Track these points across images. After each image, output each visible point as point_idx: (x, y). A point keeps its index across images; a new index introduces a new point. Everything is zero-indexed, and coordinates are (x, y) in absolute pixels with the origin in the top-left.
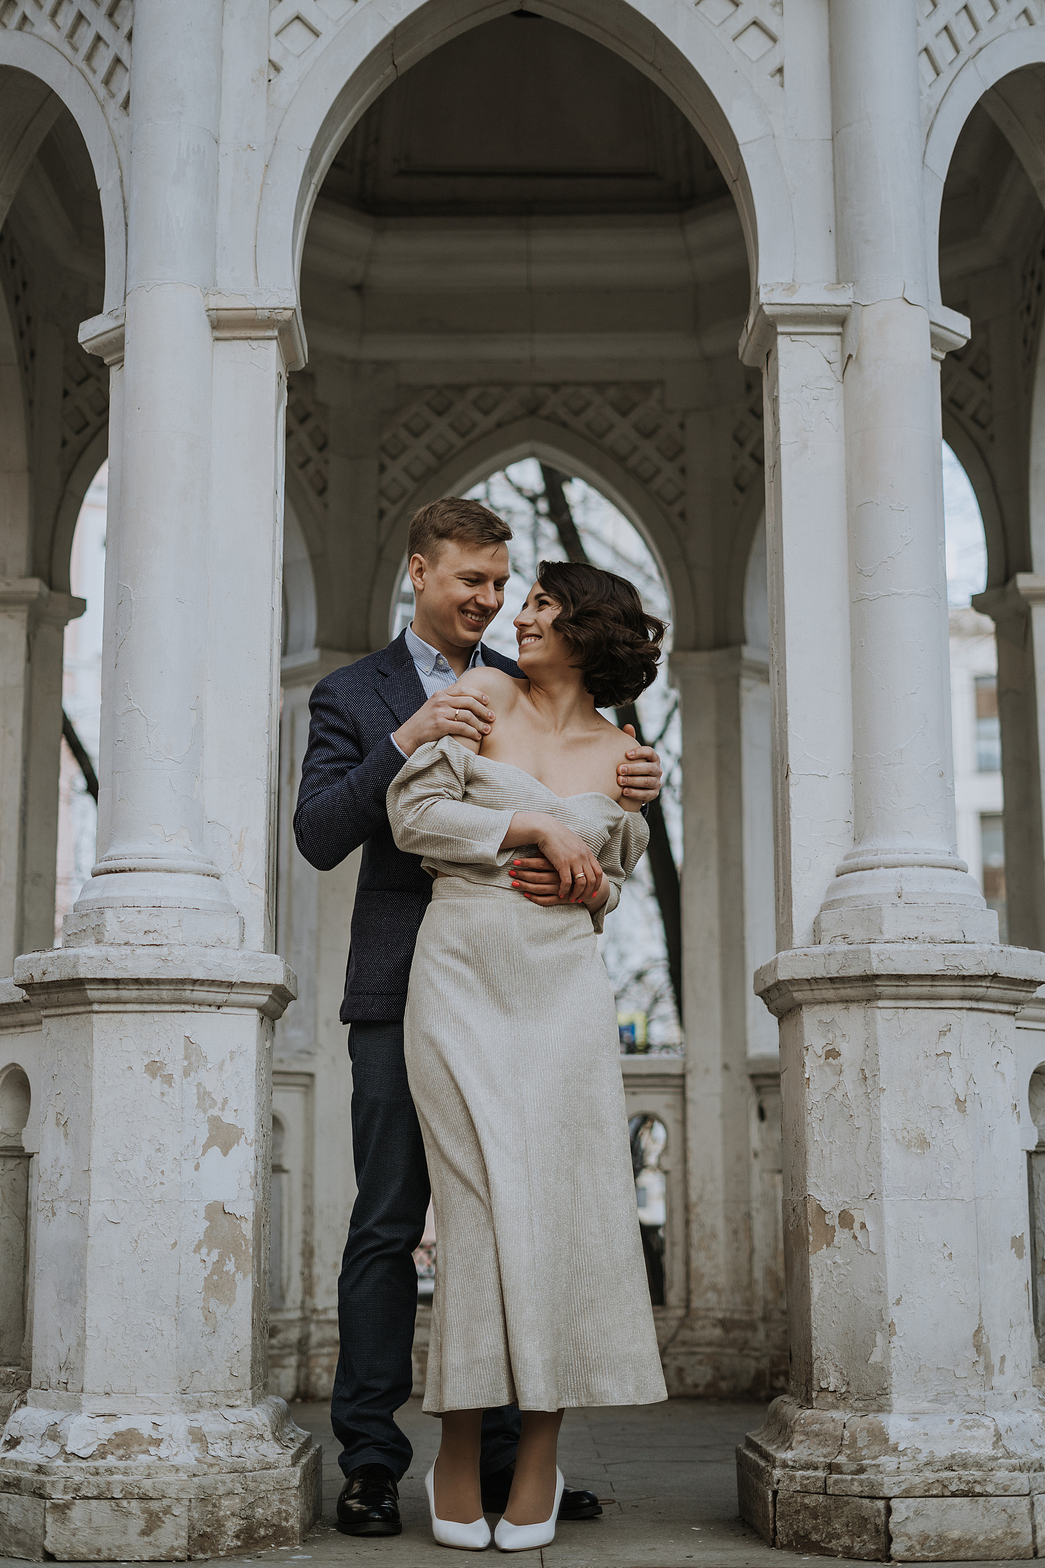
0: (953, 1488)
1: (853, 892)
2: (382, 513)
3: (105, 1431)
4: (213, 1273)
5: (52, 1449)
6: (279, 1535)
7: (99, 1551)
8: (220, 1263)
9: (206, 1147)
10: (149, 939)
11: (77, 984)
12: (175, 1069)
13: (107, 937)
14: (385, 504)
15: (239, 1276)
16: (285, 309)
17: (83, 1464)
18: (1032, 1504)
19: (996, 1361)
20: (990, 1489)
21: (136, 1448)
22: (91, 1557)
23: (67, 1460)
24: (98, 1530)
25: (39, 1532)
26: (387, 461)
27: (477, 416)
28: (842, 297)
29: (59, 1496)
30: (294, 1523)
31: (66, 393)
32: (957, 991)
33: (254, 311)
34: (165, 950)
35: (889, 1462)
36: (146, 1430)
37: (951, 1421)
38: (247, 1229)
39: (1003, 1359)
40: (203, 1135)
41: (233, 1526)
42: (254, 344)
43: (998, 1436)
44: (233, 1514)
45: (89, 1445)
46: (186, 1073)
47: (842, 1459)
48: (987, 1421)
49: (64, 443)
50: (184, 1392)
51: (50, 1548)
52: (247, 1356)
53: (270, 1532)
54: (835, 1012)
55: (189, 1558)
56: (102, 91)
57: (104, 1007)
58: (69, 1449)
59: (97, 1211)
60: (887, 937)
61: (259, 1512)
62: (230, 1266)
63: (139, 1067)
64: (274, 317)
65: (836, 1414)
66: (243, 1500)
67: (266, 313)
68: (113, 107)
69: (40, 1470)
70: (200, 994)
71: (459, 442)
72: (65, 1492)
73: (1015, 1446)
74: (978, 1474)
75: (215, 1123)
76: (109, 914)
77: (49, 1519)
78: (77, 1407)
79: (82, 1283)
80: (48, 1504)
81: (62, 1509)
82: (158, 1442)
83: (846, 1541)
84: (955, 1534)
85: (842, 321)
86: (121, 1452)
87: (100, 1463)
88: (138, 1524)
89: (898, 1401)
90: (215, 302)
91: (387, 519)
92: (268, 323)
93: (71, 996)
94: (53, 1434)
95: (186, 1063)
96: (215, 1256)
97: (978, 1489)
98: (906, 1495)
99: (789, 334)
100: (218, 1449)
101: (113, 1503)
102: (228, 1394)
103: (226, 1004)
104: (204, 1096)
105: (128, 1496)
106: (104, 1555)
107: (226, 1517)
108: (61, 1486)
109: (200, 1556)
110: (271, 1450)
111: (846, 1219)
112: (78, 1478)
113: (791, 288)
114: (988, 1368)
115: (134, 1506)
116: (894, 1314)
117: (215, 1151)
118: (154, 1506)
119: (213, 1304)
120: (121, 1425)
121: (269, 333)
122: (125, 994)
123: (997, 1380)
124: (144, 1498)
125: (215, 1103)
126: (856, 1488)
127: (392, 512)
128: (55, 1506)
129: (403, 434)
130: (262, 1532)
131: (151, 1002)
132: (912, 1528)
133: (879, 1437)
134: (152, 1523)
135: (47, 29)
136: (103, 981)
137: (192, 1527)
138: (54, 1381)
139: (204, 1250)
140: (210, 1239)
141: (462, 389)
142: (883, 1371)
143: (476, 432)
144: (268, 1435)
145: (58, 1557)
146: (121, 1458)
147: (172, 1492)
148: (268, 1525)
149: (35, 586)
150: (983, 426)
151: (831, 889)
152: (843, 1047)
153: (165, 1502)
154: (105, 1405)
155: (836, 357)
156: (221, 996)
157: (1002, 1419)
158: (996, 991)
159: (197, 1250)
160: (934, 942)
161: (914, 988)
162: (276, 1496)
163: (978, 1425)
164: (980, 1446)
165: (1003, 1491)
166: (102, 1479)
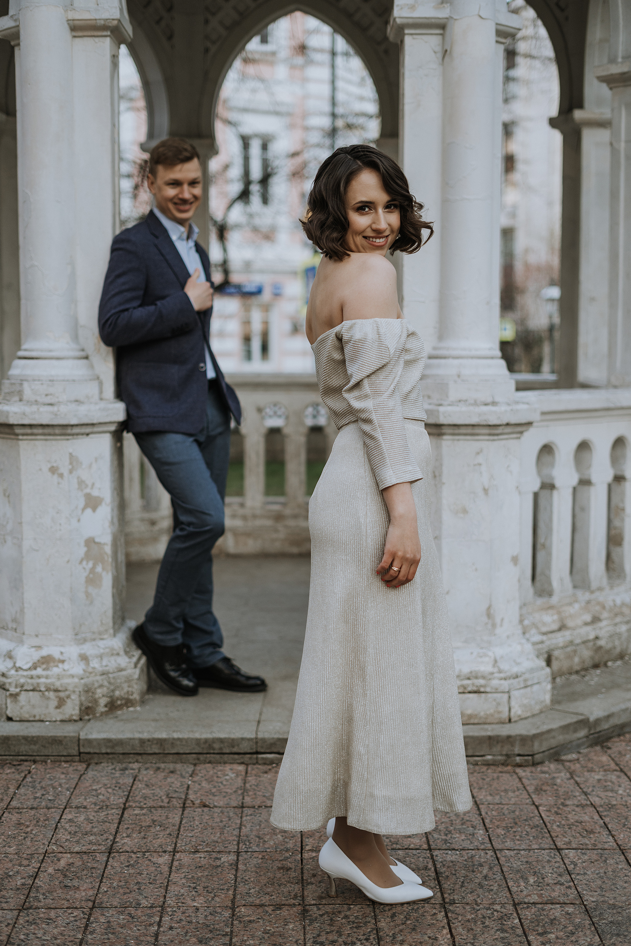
0: (469, 689)
1: (435, 371)
2: (207, 50)
3: (36, 655)
4: (90, 573)
5: (9, 664)
6: (128, 703)
7: (35, 716)
8: (92, 570)
9: (83, 510)
10: (48, 400)
11: (11, 426)
12: (64, 470)
13: (25, 397)
15: (104, 574)
16: (113, 20)
17: (25, 673)
18: (509, 697)
19: (498, 620)
20: (488, 689)
21: (52, 664)
22: (31, 719)
23: (17, 671)
24: (33, 706)
25: (4, 706)
26: (209, 17)
28: (442, 14)
29: (13, 690)
30: (136, 696)
32: (486, 431)
33: (95, 21)
34: (55, 409)
36: (57, 656)
37: (472, 653)
38: (108, 549)
39: (502, 620)
40: (82, 503)
41: (103, 701)
42: (97, 39)
43: (496, 661)
44: (103, 696)
45: (27, 663)
46: (71, 472)
48: (490, 654)
50: (76, 634)
51: (10, 715)
52: (110, 613)
53: (123, 702)
55: (81, 719)
57: (25, 437)
58: (18, 665)
59: (27, 544)
60: (450, 400)
61: (117, 693)
62: (99, 569)
63: (45, 468)
64: (107, 24)
66: (108, 688)
67: (102, 22)
69: (4, 675)
70: (76, 430)
72: (16, 687)
73: (504, 666)
74: (482, 682)
75: (88, 497)
76: (26, 385)
77: (9, 701)
78: (21, 642)
79: (21, 580)
80: (8, 693)
81: (15, 696)
82: (63, 662)
85: (443, 27)
86: (44, 666)
87: (34, 673)
88: (54, 703)
90: (72, 15)
92: (104, 28)
93: (6, 431)
94: (9, 656)
95: (70, 467)
96: (90, 564)
97: (482, 689)
99: (412, 34)
100: (95, 664)
101: (41, 693)
102: (100, 633)
103: (92, 433)
104: (81, 483)
105: (48, 690)
106: (37, 718)
107: (100, 698)
108: (14, 685)
109: (87, 717)
110: (123, 661)
112: (22, 681)
113: (412, 7)
114: (494, 625)
115: (52, 694)
117: (89, 511)
119: (90, 589)
120: (44, 652)
121: (105, 33)
122: (35, 431)
123: (498, 631)
124: (56, 691)
125: (87, 486)
127: (213, 49)
128: (11, 695)
130: (119, 702)
131: (50, 435)
134: (61, 703)
136: (23, 425)
137: (81, 705)
138: (10, 626)
139: (84, 563)
140: (88, 556)
144: (122, 653)
145: (14, 719)
146: (44, 670)
147: (70, 688)
148: (122, 699)
150: (562, 10)
153: (67, 693)
154: (36, 642)
155: (439, 49)
156: (88, 430)
157: (499, 651)
158: (508, 430)
159: (81, 562)
160: (476, 403)
161: (463, 430)
162: (125, 686)
163: (486, 655)
164: (486, 668)
165: (496, 691)
166: (35, 681)
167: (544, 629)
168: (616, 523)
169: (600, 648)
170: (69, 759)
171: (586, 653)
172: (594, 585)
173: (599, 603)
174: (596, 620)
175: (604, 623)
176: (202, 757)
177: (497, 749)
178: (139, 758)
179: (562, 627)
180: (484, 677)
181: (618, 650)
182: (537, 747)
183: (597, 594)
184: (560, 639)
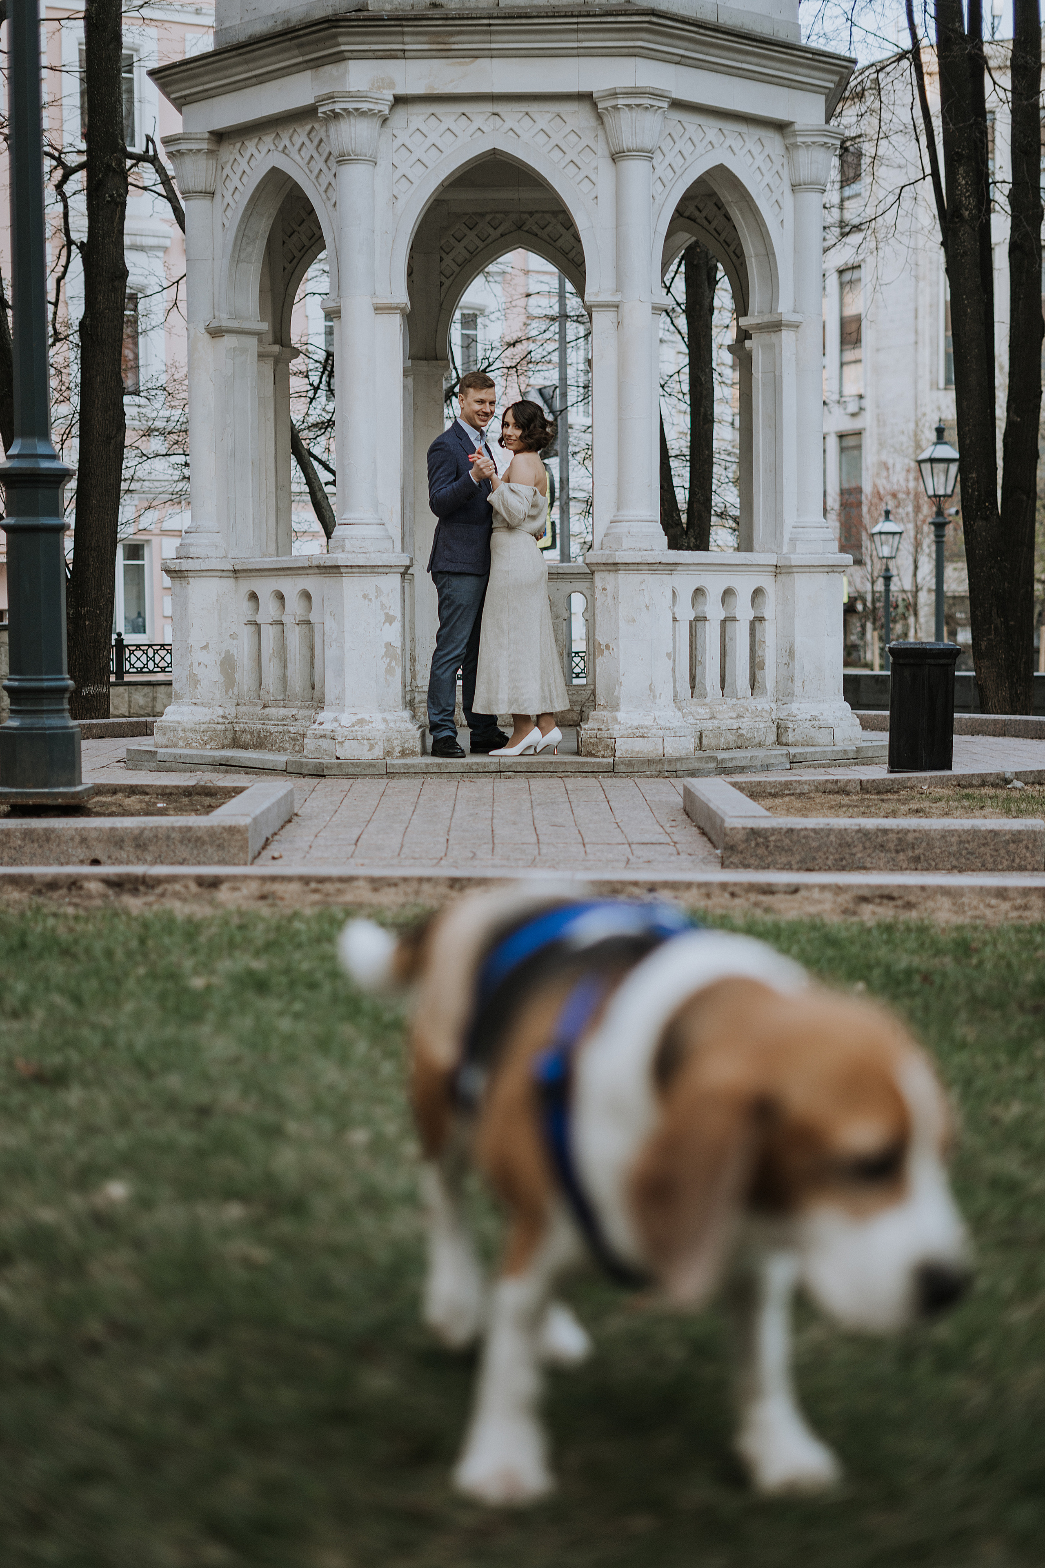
0: (638, 735)
1: (614, 531)
2: (442, 284)
3: (354, 719)
4: (388, 666)
5: (336, 724)
6: (413, 752)
7: (354, 756)
8: (390, 662)
9: (384, 623)
10: (362, 550)
11: (338, 567)
12: (373, 596)
13: (346, 549)
14: (443, 279)
15: (397, 667)
16: (403, 303)
17: (347, 729)
18: (664, 742)
19: (658, 694)
20: (650, 735)
21: (365, 724)
22: (352, 758)
23: (342, 728)
24: (353, 750)
25: (334, 750)
26: (444, 255)
27: (491, 230)
28: (618, 297)
29: (340, 739)
30: (418, 749)
31: (284, 243)
32: (647, 568)
33: (390, 303)
34: (366, 556)
35: (617, 727)
36: (368, 718)
37: (640, 714)
38: (399, 651)
39: (660, 694)
40: (383, 619)
41: (398, 749)
42: (391, 317)
43: (656, 719)
44: (398, 745)
45: (349, 723)
46: (376, 598)
47: (603, 727)
48: (652, 714)
49: (284, 269)
50: (379, 706)
51: (338, 755)
52: (400, 696)
53: (410, 751)
54: (606, 574)
55: (386, 756)
56: (324, 197)
57: (347, 575)
58: (342, 725)
59: (347, 646)
60: (624, 548)
61: (406, 745)
62: (393, 664)
63: (360, 596)
64: (399, 306)
65: (602, 713)
66: (401, 741)
67: (396, 304)
68: (330, 205)
69: (333, 731)
70: (380, 570)
71: (481, 245)
73: (661, 722)
74: (646, 730)
75: (387, 614)
76: (347, 541)
77: (337, 746)
78: (343, 711)
79: (343, 670)
80: (337, 742)
81: (341, 744)
82: (372, 722)
83: (602, 752)
84: (637, 749)
85: (617, 307)
86: (360, 725)
87: (353, 729)
88: (367, 747)
89: (622, 707)
90: (375, 298)
91: (444, 287)
92: (396, 308)
93: (335, 571)
94: (336, 720)
95: (376, 594)
96: (388, 660)
97: (646, 735)
98: (622, 737)
99: (597, 311)
100: (392, 725)
101: (358, 741)
102: (395, 707)
103: (389, 573)
104: (383, 605)
105: (363, 739)
106: (356, 757)
107: (396, 746)
108: (340, 736)
109: (389, 756)
110: (410, 726)
111: (608, 647)
112: (346, 733)
113: (597, 295)
114: (654, 697)
115: (365, 742)
116: (622, 679)
117: (387, 624)
118: (372, 742)
119: (388, 677)
120: (359, 717)
121: (398, 313)
122: (354, 570)
123: (657, 701)
124: (368, 739)
125: (386, 608)
126: (606, 736)
127: (447, 283)
128: (339, 743)
129: (452, 240)
130: (407, 752)
131: (364, 573)
132: (623, 748)
133: (615, 719)
134: (371, 748)
135: (297, 158)
136: (347, 566)
137: (385, 749)
138: (334, 703)
139: (385, 658)
140: (386, 655)
141: (482, 215)
142: (618, 698)
143: (489, 240)
144: (408, 721)
145: (341, 758)
146: (360, 727)
147: (377, 738)
148: (409, 749)
149: (276, 348)
150: (738, 258)
151: (608, 528)
152: (608, 587)
153: (376, 741)
154: (353, 710)
155: (615, 320)
156: (387, 570)
157: (657, 714)
158: (661, 567)
159: (382, 658)
160: (640, 550)
161: (631, 567)
162: (411, 741)
163: (649, 715)
164: (648, 722)
165: (655, 736)
166: (354, 734)
167: (698, 717)
168: (759, 652)
169: (742, 735)
170: (381, 776)
171: (731, 737)
172: (740, 695)
173: (743, 707)
174: (739, 716)
175: (745, 720)
176: (465, 775)
177: (653, 768)
178: (425, 775)
179: (713, 717)
180: (647, 728)
181: (757, 740)
182: (678, 766)
183: (743, 700)
184: (710, 724)
